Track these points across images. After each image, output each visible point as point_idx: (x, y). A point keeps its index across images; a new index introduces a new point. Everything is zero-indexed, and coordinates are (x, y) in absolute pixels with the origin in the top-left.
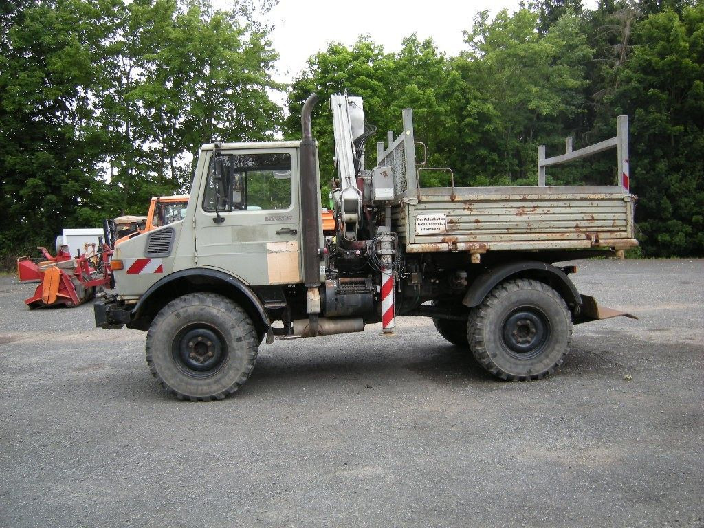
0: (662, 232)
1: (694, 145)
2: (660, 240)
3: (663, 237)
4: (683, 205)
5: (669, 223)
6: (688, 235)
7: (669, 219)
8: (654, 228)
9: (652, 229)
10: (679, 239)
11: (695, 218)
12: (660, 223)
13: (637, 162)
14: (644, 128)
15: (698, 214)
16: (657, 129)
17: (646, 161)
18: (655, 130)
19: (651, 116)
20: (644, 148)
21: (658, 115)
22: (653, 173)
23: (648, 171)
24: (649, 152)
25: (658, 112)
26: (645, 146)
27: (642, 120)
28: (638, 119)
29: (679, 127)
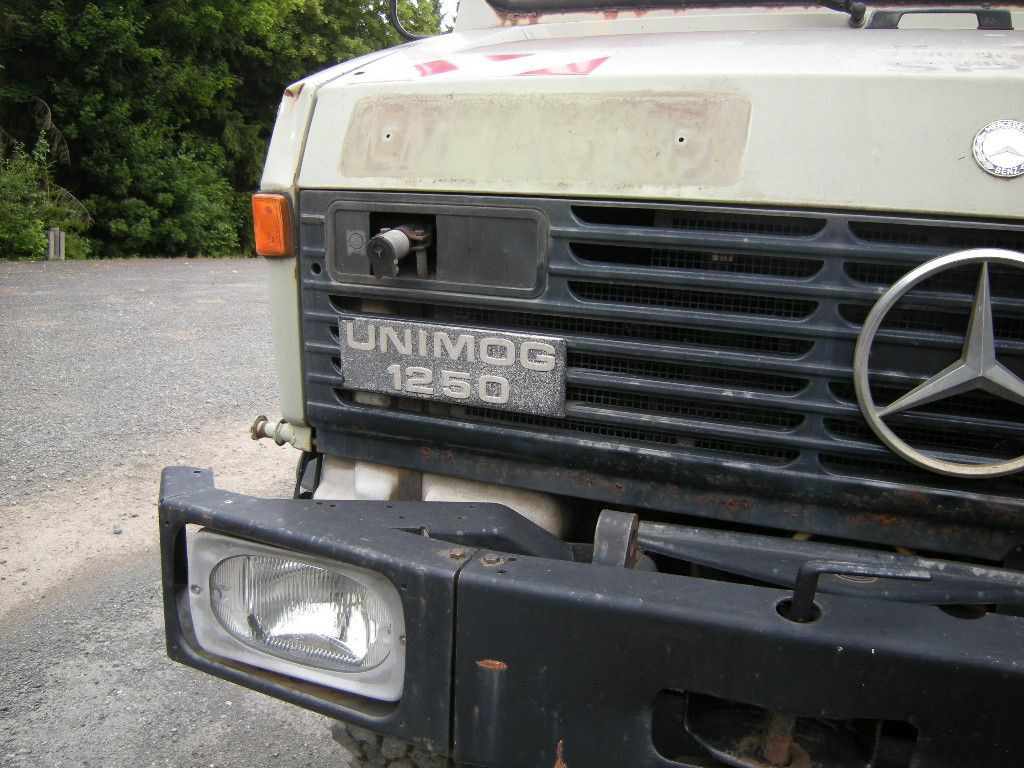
0: (115, 217)
1: (168, 82)
2: (114, 230)
3: (117, 226)
4: (145, 175)
5: (126, 202)
6: (154, 223)
7: (123, 197)
8: (101, 210)
9: (97, 210)
10: (143, 229)
11: (161, 197)
12: (110, 202)
13: (81, 96)
14: (98, 40)
15: (165, 190)
16: (121, 46)
17: (99, 97)
18: (120, 48)
19: (113, 22)
20: (98, 74)
21: (125, 23)
22: (106, 118)
23: (100, 115)
24: (101, 84)
25: (125, 16)
26: (99, 71)
27: (97, 26)
28: (91, 22)
29: (154, 51)
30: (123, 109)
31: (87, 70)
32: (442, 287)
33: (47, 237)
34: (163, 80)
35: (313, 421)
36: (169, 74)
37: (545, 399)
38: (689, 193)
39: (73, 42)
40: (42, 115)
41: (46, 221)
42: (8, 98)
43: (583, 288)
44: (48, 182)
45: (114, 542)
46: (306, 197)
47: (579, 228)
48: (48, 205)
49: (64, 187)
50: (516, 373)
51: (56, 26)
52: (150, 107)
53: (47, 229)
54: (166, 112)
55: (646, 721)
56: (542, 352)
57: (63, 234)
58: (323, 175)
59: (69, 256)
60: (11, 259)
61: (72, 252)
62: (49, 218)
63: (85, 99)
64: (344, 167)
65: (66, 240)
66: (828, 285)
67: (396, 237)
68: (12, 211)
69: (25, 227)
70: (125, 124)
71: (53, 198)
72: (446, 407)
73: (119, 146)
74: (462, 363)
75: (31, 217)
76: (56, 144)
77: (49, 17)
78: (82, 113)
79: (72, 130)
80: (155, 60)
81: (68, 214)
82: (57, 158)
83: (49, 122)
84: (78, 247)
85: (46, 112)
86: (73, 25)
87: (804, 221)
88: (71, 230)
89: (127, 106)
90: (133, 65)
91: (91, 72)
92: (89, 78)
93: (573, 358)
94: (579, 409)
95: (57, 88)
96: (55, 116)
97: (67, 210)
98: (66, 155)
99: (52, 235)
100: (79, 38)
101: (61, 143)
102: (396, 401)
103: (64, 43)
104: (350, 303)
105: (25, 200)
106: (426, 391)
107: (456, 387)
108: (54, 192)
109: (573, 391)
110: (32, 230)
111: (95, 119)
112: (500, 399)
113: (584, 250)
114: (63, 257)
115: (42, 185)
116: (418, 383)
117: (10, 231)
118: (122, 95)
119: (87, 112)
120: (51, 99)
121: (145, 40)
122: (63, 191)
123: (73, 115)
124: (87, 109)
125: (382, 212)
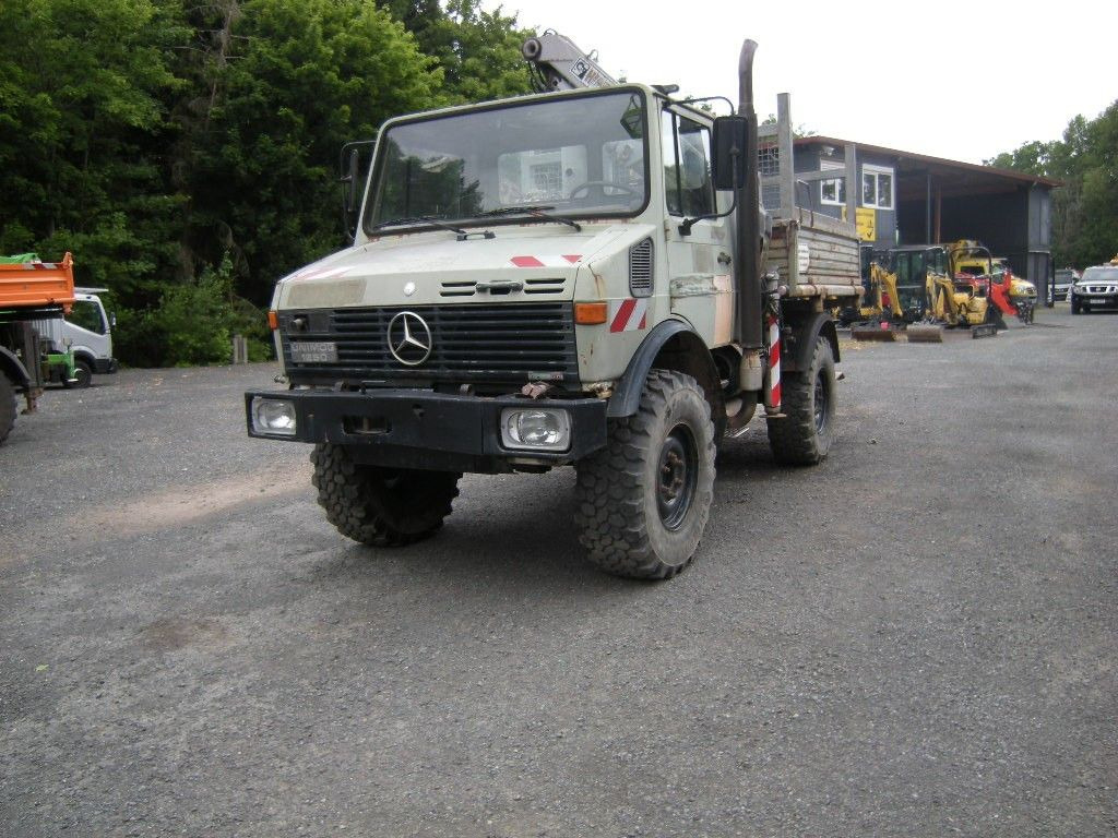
13: (258, 215)
14: (270, 165)
16: (290, 168)
17: (272, 215)
18: (288, 170)
19: (283, 148)
20: (270, 195)
21: (293, 148)
22: (280, 233)
23: (274, 230)
24: (275, 202)
25: (292, 143)
26: (272, 192)
27: (268, 153)
28: (263, 150)
29: (319, 170)
30: (293, 224)
31: (262, 192)
32: (313, 333)
33: (232, 344)
34: (330, 194)
35: (289, 374)
36: (334, 188)
37: (334, 359)
38: (354, 305)
39: (249, 171)
40: (225, 235)
41: (231, 330)
42: (195, 224)
43: (339, 330)
44: (231, 294)
45: (260, 494)
46: (280, 312)
47: (337, 315)
48: (233, 315)
49: (246, 298)
50: (328, 352)
51: (235, 158)
52: (318, 219)
53: (231, 336)
54: (333, 223)
55: (342, 425)
56: (331, 346)
57: (245, 341)
58: (284, 307)
59: (251, 360)
60: (202, 365)
61: (254, 356)
62: (234, 326)
63: (261, 218)
64: (288, 304)
65: (248, 344)
66: (380, 324)
67: (298, 321)
68: (202, 323)
69: (214, 335)
70: (297, 237)
71: (236, 308)
72: (317, 364)
73: (292, 257)
74: (317, 352)
75: (218, 327)
76: (237, 261)
77: (228, 150)
78: (259, 230)
79: (251, 246)
80: (321, 176)
81: (250, 322)
82: (238, 272)
83: (230, 241)
84: (259, 351)
85: (228, 232)
86: (248, 154)
87: (373, 310)
88: (252, 336)
89: (297, 220)
90: (303, 183)
91: (266, 193)
92: (264, 199)
93: (339, 347)
94: (343, 361)
95: (236, 211)
96: (236, 237)
97: (248, 318)
98: (246, 270)
99: (235, 341)
100: (254, 166)
101: (242, 258)
102: (307, 364)
103: (242, 172)
104: (294, 339)
105: (212, 313)
106: (311, 360)
107: (317, 359)
108: (236, 303)
109: (340, 356)
110: (219, 339)
111: (270, 235)
112: (325, 360)
113: (338, 320)
114: (246, 361)
115: (226, 297)
116: (308, 358)
117: (201, 340)
118: (293, 211)
119: (263, 229)
120: (231, 221)
121: (310, 162)
122: (244, 302)
123: (251, 233)
124: (263, 226)
125: (297, 314)
